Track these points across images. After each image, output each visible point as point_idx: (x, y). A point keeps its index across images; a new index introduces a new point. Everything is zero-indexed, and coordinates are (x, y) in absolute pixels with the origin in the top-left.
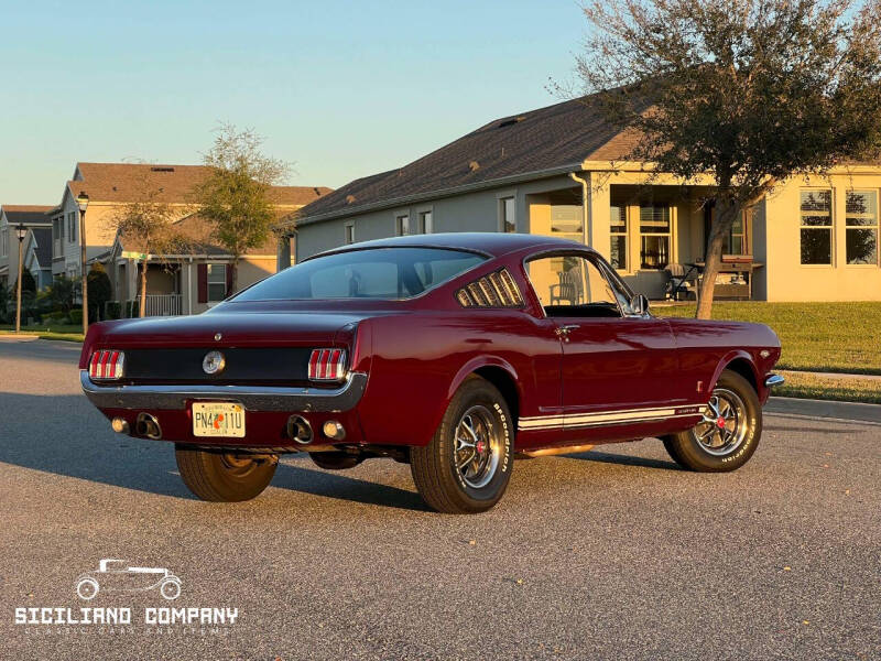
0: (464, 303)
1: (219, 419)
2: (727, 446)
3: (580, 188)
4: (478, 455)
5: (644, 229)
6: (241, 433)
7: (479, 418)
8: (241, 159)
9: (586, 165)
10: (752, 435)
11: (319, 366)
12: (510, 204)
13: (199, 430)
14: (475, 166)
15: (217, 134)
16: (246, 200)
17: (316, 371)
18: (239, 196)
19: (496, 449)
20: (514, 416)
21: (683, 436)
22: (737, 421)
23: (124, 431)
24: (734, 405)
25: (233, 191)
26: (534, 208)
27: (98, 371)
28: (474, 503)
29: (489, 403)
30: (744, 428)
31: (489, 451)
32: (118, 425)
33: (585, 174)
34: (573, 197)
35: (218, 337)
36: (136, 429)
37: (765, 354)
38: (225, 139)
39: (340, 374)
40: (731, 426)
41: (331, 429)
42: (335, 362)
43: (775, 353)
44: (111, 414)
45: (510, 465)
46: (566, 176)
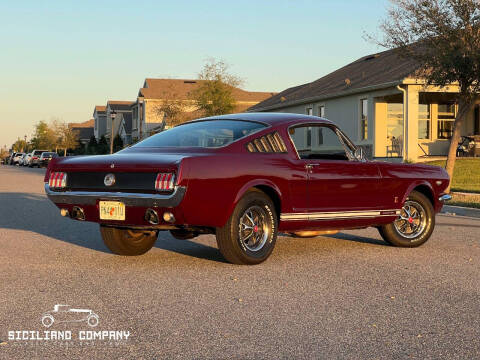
0: (251, 150)
1: (113, 210)
2: (415, 233)
3: (402, 94)
4: (255, 233)
5: (440, 117)
6: (123, 218)
7: (256, 213)
8: (218, 76)
9: (406, 81)
10: (429, 227)
11: (160, 183)
12: (365, 102)
13: (103, 216)
14: (348, 81)
15: (206, 62)
16: (220, 98)
17: (159, 185)
18: (217, 96)
19: (266, 230)
20: (278, 212)
21: (388, 227)
22: (421, 220)
23: (67, 216)
24: (419, 211)
25: (213, 93)
26: (378, 105)
27: (53, 183)
28: (252, 259)
29: (262, 205)
30: (424, 224)
31: (263, 231)
32: (64, 212)
33: (405, 86)
34: (398, 98)
35: (113, 166)
36: (72, 215)
37: (439, 183)
38: (210, 65)
39: (171, 187)
40: (417, 222)
41: (167, 217)
42: (169, 180)
43: (446, 183)
44: (61, 206)
45: (274, 239)
46: (394, 87)
